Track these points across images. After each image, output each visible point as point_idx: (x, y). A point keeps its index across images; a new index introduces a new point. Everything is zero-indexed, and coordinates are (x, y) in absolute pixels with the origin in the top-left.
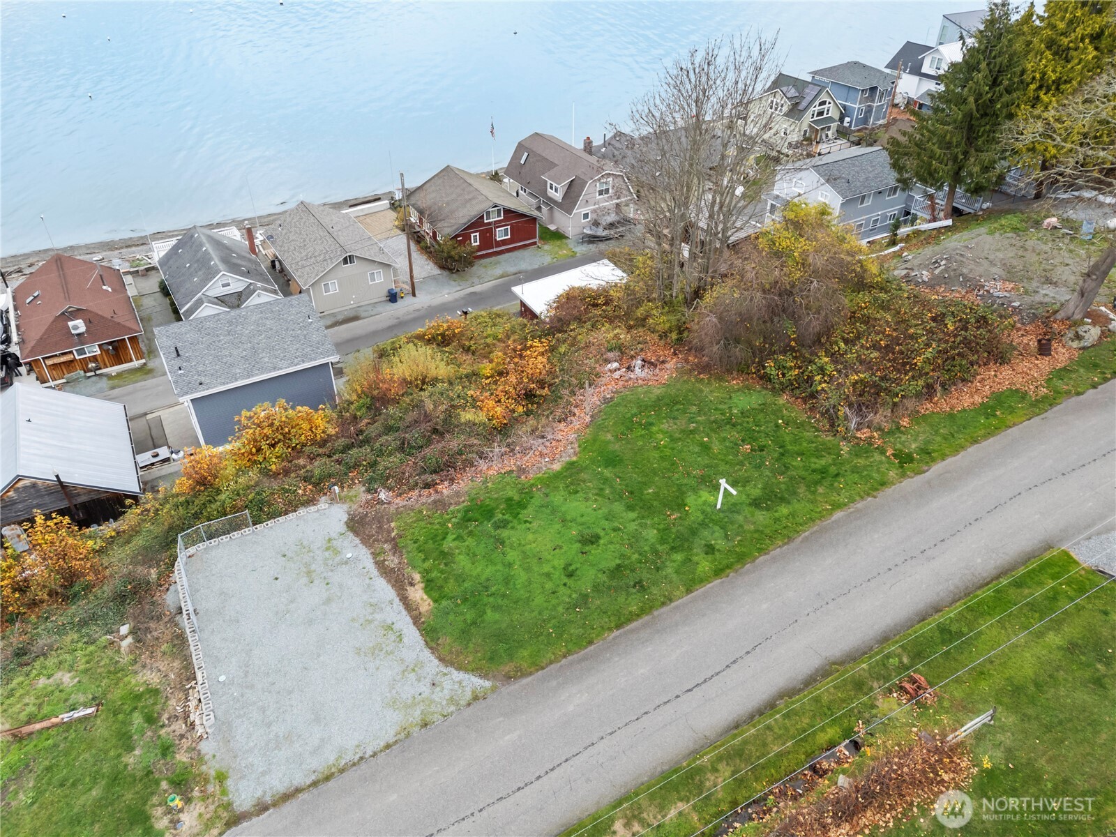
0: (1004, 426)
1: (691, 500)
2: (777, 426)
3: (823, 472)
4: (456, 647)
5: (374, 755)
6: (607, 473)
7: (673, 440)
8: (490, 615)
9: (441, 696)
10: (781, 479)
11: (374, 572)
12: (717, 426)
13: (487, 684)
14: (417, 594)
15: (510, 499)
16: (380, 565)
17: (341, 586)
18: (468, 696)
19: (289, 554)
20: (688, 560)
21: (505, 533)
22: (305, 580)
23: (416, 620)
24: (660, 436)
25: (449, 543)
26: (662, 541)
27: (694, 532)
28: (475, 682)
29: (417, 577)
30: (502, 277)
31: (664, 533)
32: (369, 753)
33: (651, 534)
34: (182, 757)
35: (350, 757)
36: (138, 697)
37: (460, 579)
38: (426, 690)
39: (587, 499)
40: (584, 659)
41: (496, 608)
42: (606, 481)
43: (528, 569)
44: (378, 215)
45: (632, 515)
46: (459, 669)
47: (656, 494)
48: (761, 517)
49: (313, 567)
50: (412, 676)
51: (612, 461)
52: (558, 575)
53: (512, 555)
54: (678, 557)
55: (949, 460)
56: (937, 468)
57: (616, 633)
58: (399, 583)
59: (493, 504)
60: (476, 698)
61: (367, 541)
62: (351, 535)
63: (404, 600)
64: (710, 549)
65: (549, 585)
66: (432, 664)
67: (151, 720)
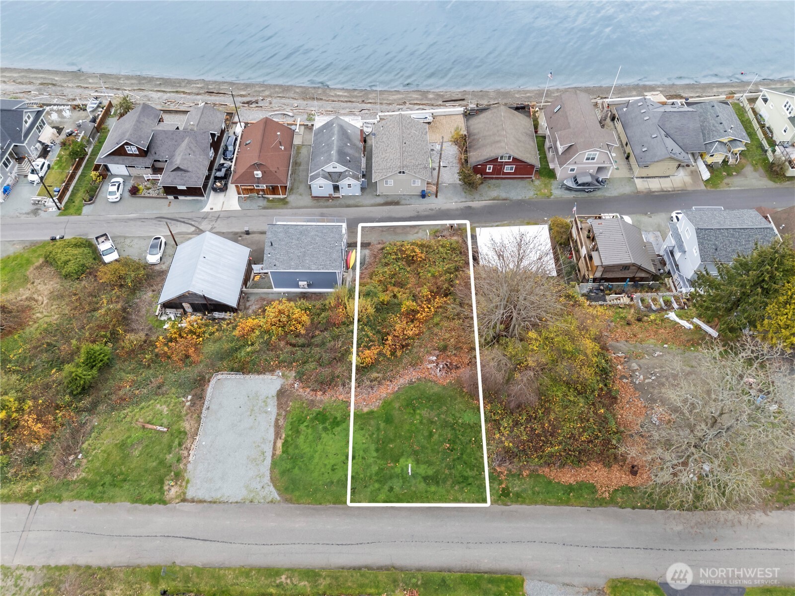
0: (567, 503)
1: (402, 460)
2: (470, 441)
3: (466, 478)
4: (278, 477)
5: (231, 503)
6: (382, 425)
7: (421, 423)
8: (296, 471)
9: (263, 493)
10: (447, 472)
11: (273, 424)
12: (445, 425)
13: (279, 498)
14: (279, 444)
15: (336, 418)
16: (277, 420)
17: (259, 423)
18: (270, 499)
19: (251, 397)
20: (379, 489)
21: (324, 435)
22: (249, 413)
23: (274, 455)
24: (418, 417)
25: (302, 427)
26: (377, 474)
27: (391, 477)
28: (276, 495)
29: (284, 436)
30: (494, 199)
31: (381, 470)
32: (230, 501)
33: (375, 469)
34: (181, 466)
35: (224, 499)
36: (180, 432)
37: (297, 447)
38: (259, 487)
39: (364, 436)
40: (314, 509)
41: (300, 468)
42: (378, 429)
43: (320, 458)
44: (453, 118)
45: (375, 454)
46: (275, 486)
47: (392, 449)
48: (422, 486)
49: (255, 408)
50: (258, 479)
51: (389, 420)
52: (329, 467)
53: (319, 448)
54: (377, 485)
55: (524, 506)
56: (514, 507)
57: (332, 505)
58: (277, 435)
59: (329, 417)
60: (272, 502)
61: (280, 406)
62: (276, 398)
63: (275, 443)
64: (391, 489)
65: (323, 470)
66: (267, 479)
67: (180, 445)
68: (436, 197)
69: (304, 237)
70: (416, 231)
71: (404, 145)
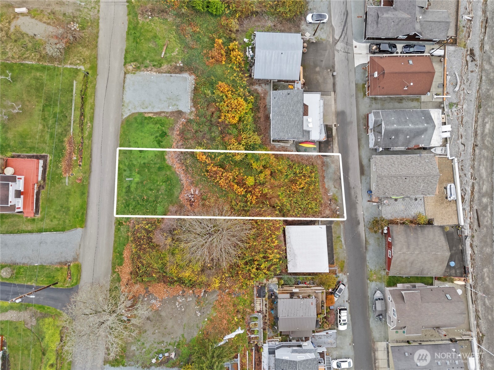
0: (114, 251)
1: (138, 175)
2: (148, 209)
3: (128, 206)
4: (134, 116)
6: (158, 166)
7: (158, 185)
8: (136, 125)
9: (126, 110)
10: (132, 197)
11: (162, 110)
12: (157, 197)
13: (124, 118)
14: (150, 115)
15: (162, 142)
16: (164, 112)
17: (163, 103)
18: (123, 114)
19: (178, 97)
20: (125, 165)
21: (153, 137)
22: (168, 97)
23: (145, 113)
24: (161, 184)
25: (158, 125)
26: (133, 164)
27: (130, 170)
28: (125, 116)
29: (154, 117)
31: (134, 166)
32: (124, 95)
33: (135, 163)
34: (143, 69)
35: (125, 92)
36: (161, 64)
37: (148, 124)
38: (129, 108)
39: (152, 157)
40: (118, 135)
41: (137, 126)
42: (155, 164)
43: (141, 136)
45: (142, 163)
46: (130, 116)
47: (144, 170)
48: (125, 185)
49: (171, 100)
50: (133, 107)
51: (160, 169)
52: (137, 141)
53: (147, 135)
54: (127, 164)
55: (114, 232)
56: (114, 227)
57: (119, 143)
58: (156, 113)
59: (163, 139)
60: (122, 115)
61: (172, 113)
62: (177, 110)
63: (151, 113)
64: (125, 171)
65: (136, 138)
66: (134, 111)
67: (154, 66)
68: (369, 201)
69: (294, 114)
70: (337, 187)
71: (404, 178)
